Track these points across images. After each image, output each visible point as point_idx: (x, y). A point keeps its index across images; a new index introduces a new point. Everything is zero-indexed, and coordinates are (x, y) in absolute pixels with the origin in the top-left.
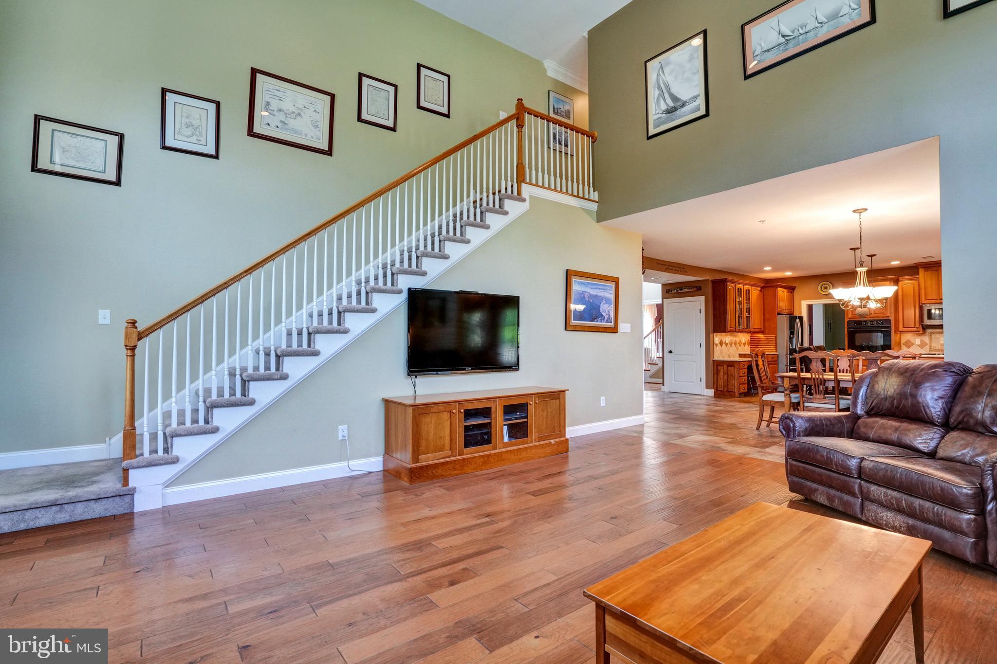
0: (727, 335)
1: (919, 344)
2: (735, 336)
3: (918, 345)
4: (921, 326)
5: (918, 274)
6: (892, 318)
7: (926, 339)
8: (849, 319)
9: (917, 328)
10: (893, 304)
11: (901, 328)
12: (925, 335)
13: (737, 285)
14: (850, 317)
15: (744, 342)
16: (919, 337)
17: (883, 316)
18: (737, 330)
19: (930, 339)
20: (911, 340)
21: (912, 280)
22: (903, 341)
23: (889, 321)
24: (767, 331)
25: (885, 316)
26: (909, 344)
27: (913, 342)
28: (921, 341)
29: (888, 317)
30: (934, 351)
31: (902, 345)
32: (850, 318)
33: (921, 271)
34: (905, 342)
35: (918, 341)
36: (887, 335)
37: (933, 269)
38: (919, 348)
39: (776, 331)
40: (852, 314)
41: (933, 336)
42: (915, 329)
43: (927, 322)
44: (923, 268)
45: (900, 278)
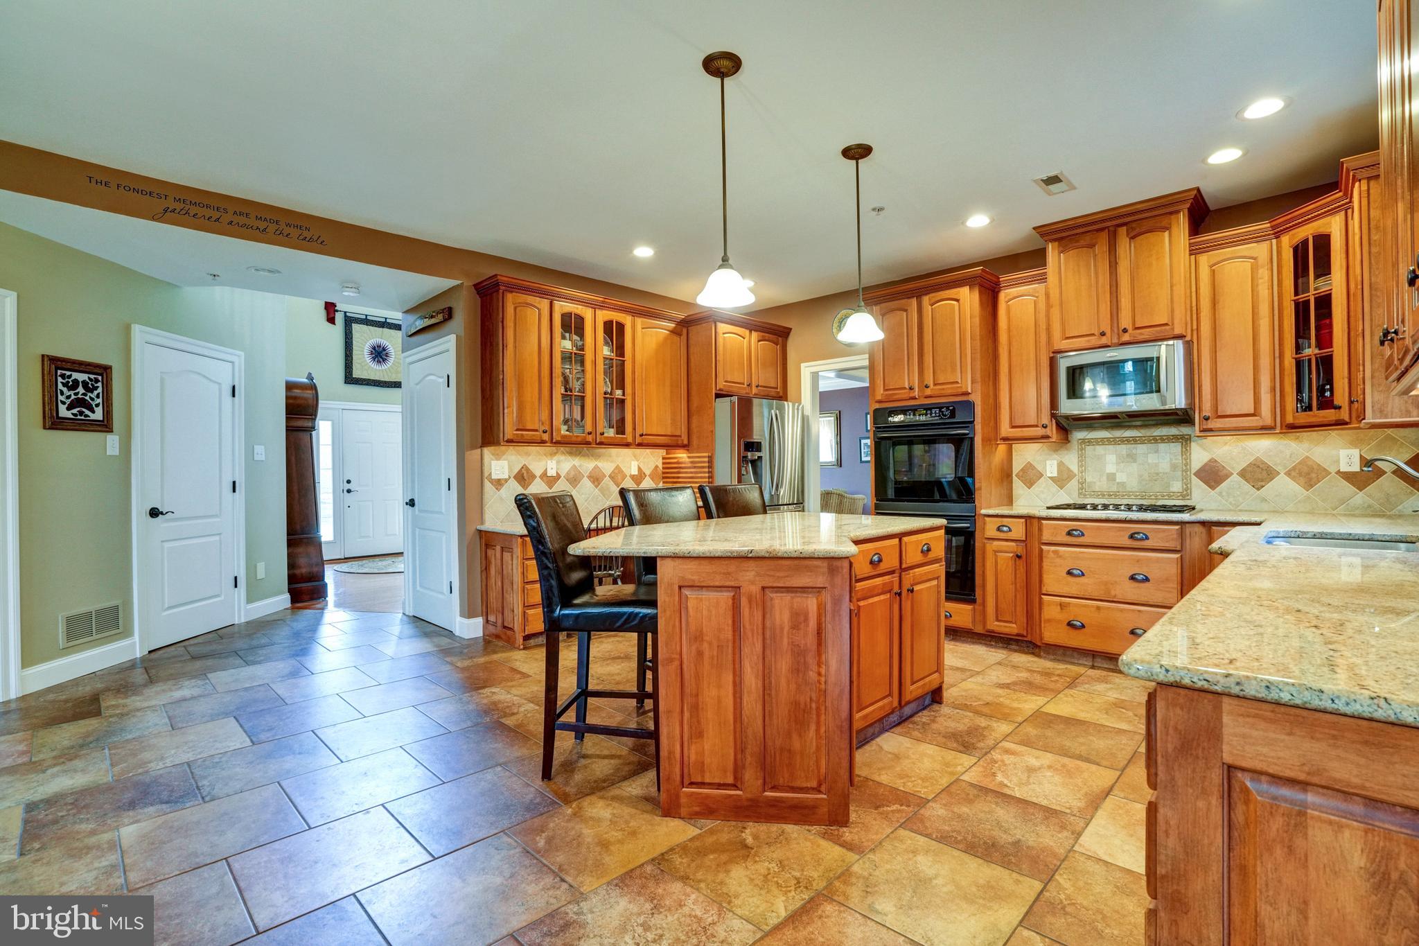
0: (553, 455)
1: (1055, 474)
2: (598, 457)
3: (1050, 478)
4: (1054, 421)
5: (1044, 264)
6: (977, 398)
7: (1070, 458)
8: (877, 406)
9: (1045, 427)
10: (978, 356)
11: (1005, 430)
12: (1067, 449)
13: (557, 304)
14: (879, 397)
15: (635, 472)
16: (1055, 456)
17: (954, 392)
18: (556, 437)
19: (1082, 459)
20: (1035, 464)
21: (1031, 282)
22: (1017, 466)
23: (970, 406)
24: (695, 442)
25: (960, 391)
26: (1031, 477)
27: (1040, 469)
28: (1061, 465)
29: (967, 394)
30: (1091, 496)
31: (1015, 478)
32: (880, 402)
33: (1052, 252)
34: (1022, 470)
35: (1051, 468)
36: (964, 445)
37: (1082, 243)
38: (1055, 488)
39: (713, 441)
40: (885, 390)
41: (1089, 449)
42: (1039, 431)
43: (1068, 407)
44: (1055, 240)
45: (1003, 278)
